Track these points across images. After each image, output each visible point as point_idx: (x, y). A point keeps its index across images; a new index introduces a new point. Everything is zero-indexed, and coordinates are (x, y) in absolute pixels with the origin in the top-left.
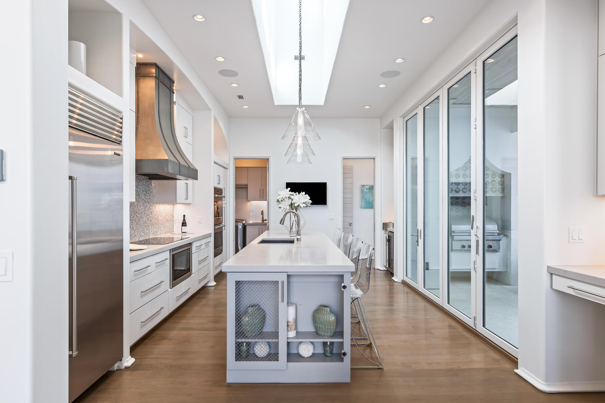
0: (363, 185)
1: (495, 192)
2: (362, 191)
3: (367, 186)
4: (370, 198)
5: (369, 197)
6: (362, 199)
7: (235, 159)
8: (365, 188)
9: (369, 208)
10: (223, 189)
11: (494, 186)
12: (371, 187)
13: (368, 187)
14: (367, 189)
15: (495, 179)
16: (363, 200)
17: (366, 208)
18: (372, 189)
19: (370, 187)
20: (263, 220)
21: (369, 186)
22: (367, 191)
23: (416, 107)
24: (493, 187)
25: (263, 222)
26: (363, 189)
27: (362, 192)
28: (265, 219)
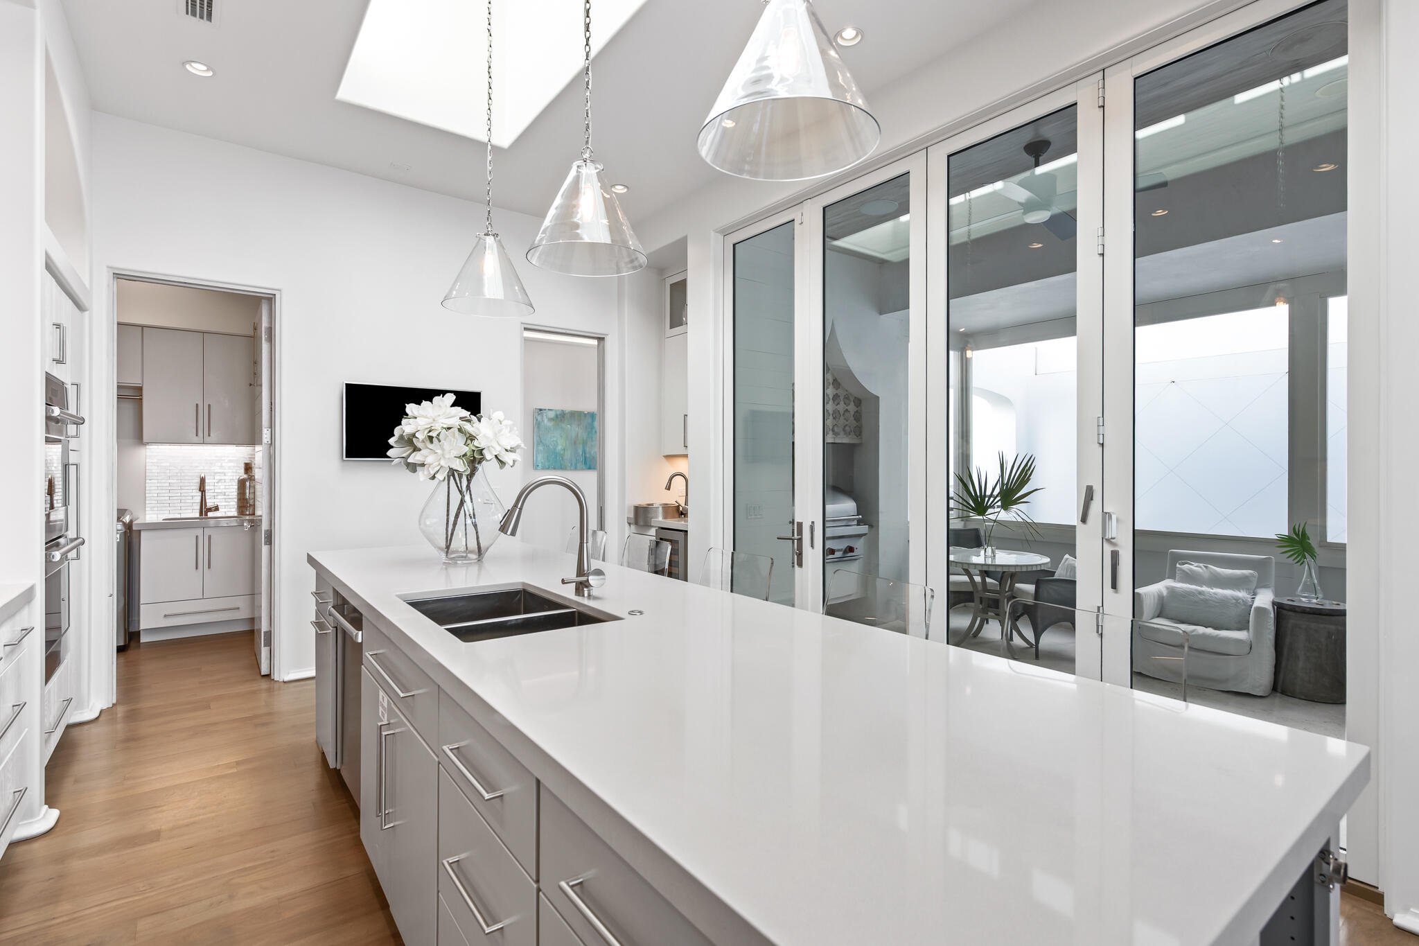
0: (541, 410)
1: (850, 434)
2: (537, 425)
3: (551, 412)
4: (557, 442)
5: (555, 439)
6: (538, 444)
7: (118, 276)
8: (545, 417)
9: (555, 469)
10: (69, 387)
11: (847, 423)
12: (560, 415)
13: (552, 415)
14: (551, 420)
15: (848, 408)
16: (541, 448)
17: (548, 469)
18: (561, 420)
19: (557, 416)
20: (204, 509)
21: (556, 411)
22: (550, 424)
23: (798, 201)
24: (846, 425)
25: (206, 515)
26: (539, 418)
27: (538, 427)
28: (210, 503)
